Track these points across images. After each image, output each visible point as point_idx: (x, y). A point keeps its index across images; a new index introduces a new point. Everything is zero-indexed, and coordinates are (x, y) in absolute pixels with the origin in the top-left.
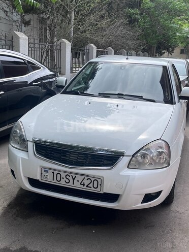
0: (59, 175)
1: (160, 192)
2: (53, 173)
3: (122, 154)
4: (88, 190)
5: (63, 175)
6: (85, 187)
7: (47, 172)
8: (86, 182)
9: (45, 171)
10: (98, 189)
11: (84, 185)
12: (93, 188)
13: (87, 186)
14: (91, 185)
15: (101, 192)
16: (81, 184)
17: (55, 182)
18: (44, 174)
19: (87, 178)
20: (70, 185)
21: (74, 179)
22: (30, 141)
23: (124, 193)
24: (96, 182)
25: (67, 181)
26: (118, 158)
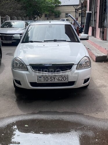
0: (47, 78)
1: (89, 78)
2: (44, 77)
3: (73, 64)
4: (61, 82)
5: (49, 78)
6: (60, 81)
7: (41, 77)
8: (60, 79)
9: (40, 77)
10: (66, 81)
11: (59, 80)
12: (63, 81)
13: (61, 80)
14: (63, 80)
15: (67, 82)
16: (58, 80)
17: (45, 82)
18: (39, 79)
19: (60, 77)
20: (53, 82)
21: (54, 79)
22: (27, 65)
23: (77, 80)
24: (64, 78)
25: (51, 80)
26: (72, 66)
